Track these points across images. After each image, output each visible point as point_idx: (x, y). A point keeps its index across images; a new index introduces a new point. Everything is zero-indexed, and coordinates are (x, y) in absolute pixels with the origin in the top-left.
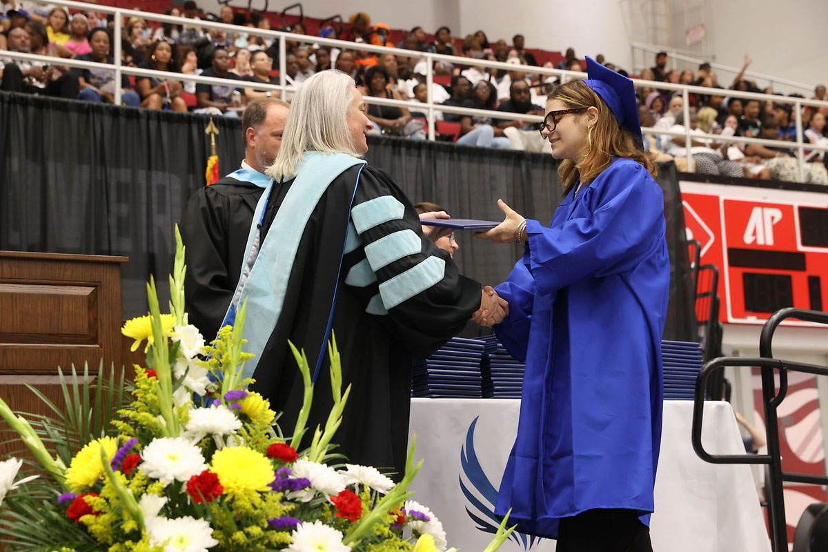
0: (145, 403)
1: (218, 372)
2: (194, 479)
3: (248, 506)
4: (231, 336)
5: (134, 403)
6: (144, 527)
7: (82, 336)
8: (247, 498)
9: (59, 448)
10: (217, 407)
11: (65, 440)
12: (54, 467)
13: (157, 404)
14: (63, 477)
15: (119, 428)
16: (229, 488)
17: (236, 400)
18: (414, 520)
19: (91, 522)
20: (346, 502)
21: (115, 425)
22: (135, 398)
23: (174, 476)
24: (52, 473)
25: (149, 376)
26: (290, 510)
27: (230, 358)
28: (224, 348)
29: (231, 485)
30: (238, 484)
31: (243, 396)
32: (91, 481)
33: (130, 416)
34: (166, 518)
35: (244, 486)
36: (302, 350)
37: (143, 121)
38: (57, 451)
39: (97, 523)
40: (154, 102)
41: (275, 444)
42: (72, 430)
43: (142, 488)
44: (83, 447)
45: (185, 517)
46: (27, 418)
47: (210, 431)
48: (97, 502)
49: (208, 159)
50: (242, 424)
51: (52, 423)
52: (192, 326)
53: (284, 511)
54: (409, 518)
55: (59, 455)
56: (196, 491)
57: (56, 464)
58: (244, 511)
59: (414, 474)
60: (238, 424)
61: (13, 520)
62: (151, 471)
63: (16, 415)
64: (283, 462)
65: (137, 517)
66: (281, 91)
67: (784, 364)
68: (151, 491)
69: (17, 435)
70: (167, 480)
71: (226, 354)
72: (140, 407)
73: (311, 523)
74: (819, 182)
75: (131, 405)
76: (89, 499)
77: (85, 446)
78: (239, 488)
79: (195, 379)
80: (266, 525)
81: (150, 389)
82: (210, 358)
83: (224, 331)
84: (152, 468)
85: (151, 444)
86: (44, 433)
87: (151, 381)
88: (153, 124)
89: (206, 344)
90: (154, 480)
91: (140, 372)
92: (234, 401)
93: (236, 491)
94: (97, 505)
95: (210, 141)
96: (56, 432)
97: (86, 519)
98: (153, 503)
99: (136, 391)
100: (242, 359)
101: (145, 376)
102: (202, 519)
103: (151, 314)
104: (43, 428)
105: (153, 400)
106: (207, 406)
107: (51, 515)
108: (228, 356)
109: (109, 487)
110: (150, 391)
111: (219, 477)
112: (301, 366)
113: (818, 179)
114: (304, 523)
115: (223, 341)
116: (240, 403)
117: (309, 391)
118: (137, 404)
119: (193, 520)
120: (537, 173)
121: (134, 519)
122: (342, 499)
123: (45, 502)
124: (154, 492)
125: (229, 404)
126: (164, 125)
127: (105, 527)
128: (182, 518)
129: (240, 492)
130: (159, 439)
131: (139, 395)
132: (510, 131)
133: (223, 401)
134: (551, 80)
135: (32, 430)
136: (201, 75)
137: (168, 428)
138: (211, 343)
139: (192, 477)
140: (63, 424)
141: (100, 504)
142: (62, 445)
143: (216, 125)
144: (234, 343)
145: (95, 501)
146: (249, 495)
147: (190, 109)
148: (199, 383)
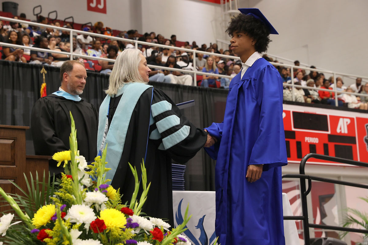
0: (65, 189)
1: (95, 176)
2: (94, 222)
3: (117, 234)
4: (100, 160)
5: (60, 189)
6: (72, 243)
7: (8, 162)
8: (116, 231)
9: (26, 209)
10: (96, 192)
11: (29, 206)
12: (25, 218)
13: (72, 190)
14: (30, 222)
15: (54, 201)
16: (108, 226)
17: (105, 189)
18: (180, 241)
19: (49, 241)
20: (157, 233)
21: (52, 199)
22: (61, 187)
23: (83, 221)
24: (24, 220)
25: (68, 177)
26: (134, 236)
27: (100, 170)
28: (97, 166)
29: (109, 225)
30: (112, 225)
31: (107, 187)
32: (45, 224)
33: (60, 195)
34: (81, 240)
35: (115, 226)
36: (135, 167)
37: (11, 67)
38: (26, 210)
39: (51, 242)
40: (11, 58)
41: (124, 208)
42: (31, 201)
43: (70, 226)
44: (39, 209)
45: (90, 239)
46: (12, 196)
47: (94, 202)
48: (51, 232)
49: (41, 85)
50: (108, 199)
51: (22, 198)
52: (82, 156)
53: (131, 237)
54: (179, 240)
55: (26, 212)
56: (95, 228)
57: (26, 217)
58: (115, 236)
59: (188, 221)
60: (107, 199)
61: (11, 241)
62: (72, 219)
63: (7, 194)
64: (127, 215)
65: (69, 239)
66: (70, 55)
67: (310, 177)
68: (74, 228)
69: (8, 203)
70: (80, 223)
71: (98, 168)
72: (63, 191)
73: (143, 242)
74: (300, 101)
75: (59, 190)
76: (48, 231)
77: (40, 208)
78: (112, 226)
79: (84, 179)
80: (125, 243)
81: (68, 183)
82: (91, 170)
83: (98, 158)
84: (73, 218)
85: (72, 207)
86: (19, 202)
87: (69, 180)
88: (15, 68)
89: (88, 164)
90: (75, 223)
91: (64, 176)
92: (103, 189)
93: (112, 228)
94: (51, 234)
95: (43, 77)
96: (24, 202)
97: (46, 240)
98: (75, 233)
99: (62, 184)
100: (106, 171)
101: (66, 178)
102: (97, 240)
103: (71, 150)
104: (19, 201)
105: (70, 188)
106: (92, 191)
107: (27, 239)
108: (99, 169)
109: (58, 226)
110: (68, 184)
111: (105, 221)
112: (134, 174)
113: (299, 99)
114: (140, 242)
115: (97, 162)
116: (106, 190)
117: (137, 185)
118: (62, 190)
119: (94, 240)
120: (185, 94)
121: (68, 240)
122: (155, 232)
123: (22, 233)
124: (76, 228)
125: (101, 190)
126: (20, 69)
127: (54, 244)
128: (88, 240)
129: (114, 228)
130: (75, 205)
131: (64, 186)
132: (171, 76)
133: (99, 189)
134: (185, 54)
135: (15, 201)
136: (33, 47)
137: (77, 200)
138: (91, 164)
139: (92, 222)
140: (28, 199)
141: (52, 233)
142: (27, 208)
143: (46, 70)
144: (102, 163)
145: (50, 232)
146: (117, 229)
147: (28, 62)
148: (87, 181)
